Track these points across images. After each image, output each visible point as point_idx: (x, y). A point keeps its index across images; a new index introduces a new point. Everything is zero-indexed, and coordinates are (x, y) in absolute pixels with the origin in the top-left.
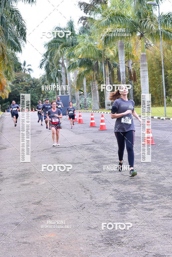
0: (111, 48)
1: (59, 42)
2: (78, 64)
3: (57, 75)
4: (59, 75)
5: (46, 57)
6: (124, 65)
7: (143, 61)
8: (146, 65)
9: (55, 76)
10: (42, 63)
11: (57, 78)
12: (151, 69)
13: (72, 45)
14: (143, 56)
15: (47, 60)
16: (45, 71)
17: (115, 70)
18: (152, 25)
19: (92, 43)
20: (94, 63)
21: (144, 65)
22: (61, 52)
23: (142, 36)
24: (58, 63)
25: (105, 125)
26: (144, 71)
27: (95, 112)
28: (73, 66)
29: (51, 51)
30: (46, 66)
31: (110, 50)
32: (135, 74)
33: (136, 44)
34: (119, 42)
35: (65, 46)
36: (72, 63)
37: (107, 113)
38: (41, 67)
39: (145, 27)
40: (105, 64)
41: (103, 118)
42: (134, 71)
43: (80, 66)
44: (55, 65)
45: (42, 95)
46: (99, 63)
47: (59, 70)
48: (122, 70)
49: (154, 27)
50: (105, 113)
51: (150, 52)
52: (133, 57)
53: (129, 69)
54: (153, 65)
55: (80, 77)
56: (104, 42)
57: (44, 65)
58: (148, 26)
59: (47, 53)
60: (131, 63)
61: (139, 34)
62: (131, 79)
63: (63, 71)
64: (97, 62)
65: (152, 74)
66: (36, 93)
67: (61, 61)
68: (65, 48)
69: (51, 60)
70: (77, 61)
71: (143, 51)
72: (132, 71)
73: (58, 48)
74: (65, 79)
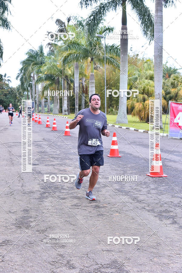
0: (69, 68)
1: (31, 61)
2: (44, 78)
3: (29, 86)
4: (30, 85)
5: (21, 71)
6: (78, 81)
7: (91, 79)
8: (94, 82)
9: (28, 86)
10: (18, 75)
11: (29, 88)
12: (100, 86)
13: (41, 64)
14: (92, 75)
15: (22, 74)
16: (20, 82)
17: (72, 85)
18: (100, 52)
19: (55, 63)
20: (56, 78)
21: (92, 83)
22: (32, 69)
23: (92, 59)
24: (30, 76)
25: (56, 127)
26: (92, 87)
27: (54, 115)
28: (40, 80)
29: (25, 67)
30: (21, 79)
31: (68, 70)
32: (87, 89)
33: (88, 66)
34: (75, 64)
35: (36, 64)
36: (39, 78)
37: (63, 117)
38: (17, 79)
39: (95, 53)
40: (64, 79)
41: (55, 122)
42: (86, 86)
43: (46, 79)
44: (27, 78)
45: (17, 101)
46: (60, 79)
47: (30, 82)
48: (77, 85)
49: (101, 54)
50: (62, 117)
51: (100, 73)
52: (85, 76)
53: (82, 85)
54: (102, 83)
55: (45, 88)
56: (63, 62)
57: (20, 77)
58: (97, 53)
59: (22, 69)
60: (84, 80)
61: (90, 59)
62: (83, 92)
63: (33, 83)
64: (59, 78)
65: (100, 89)
66: (13, 98)
67: (32, 75)
68: (35, 65)
69: (24, 74)
70: (43, 76)
71: (92, 72)
72: (84, 86)
73: (30, 65)
74: (34, 89)
